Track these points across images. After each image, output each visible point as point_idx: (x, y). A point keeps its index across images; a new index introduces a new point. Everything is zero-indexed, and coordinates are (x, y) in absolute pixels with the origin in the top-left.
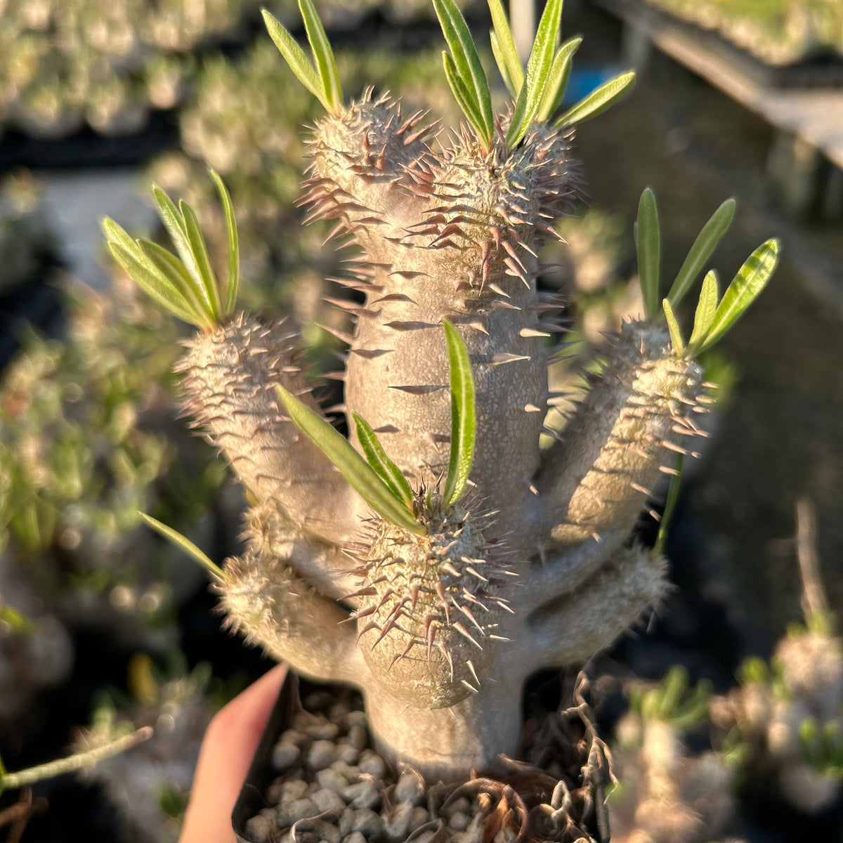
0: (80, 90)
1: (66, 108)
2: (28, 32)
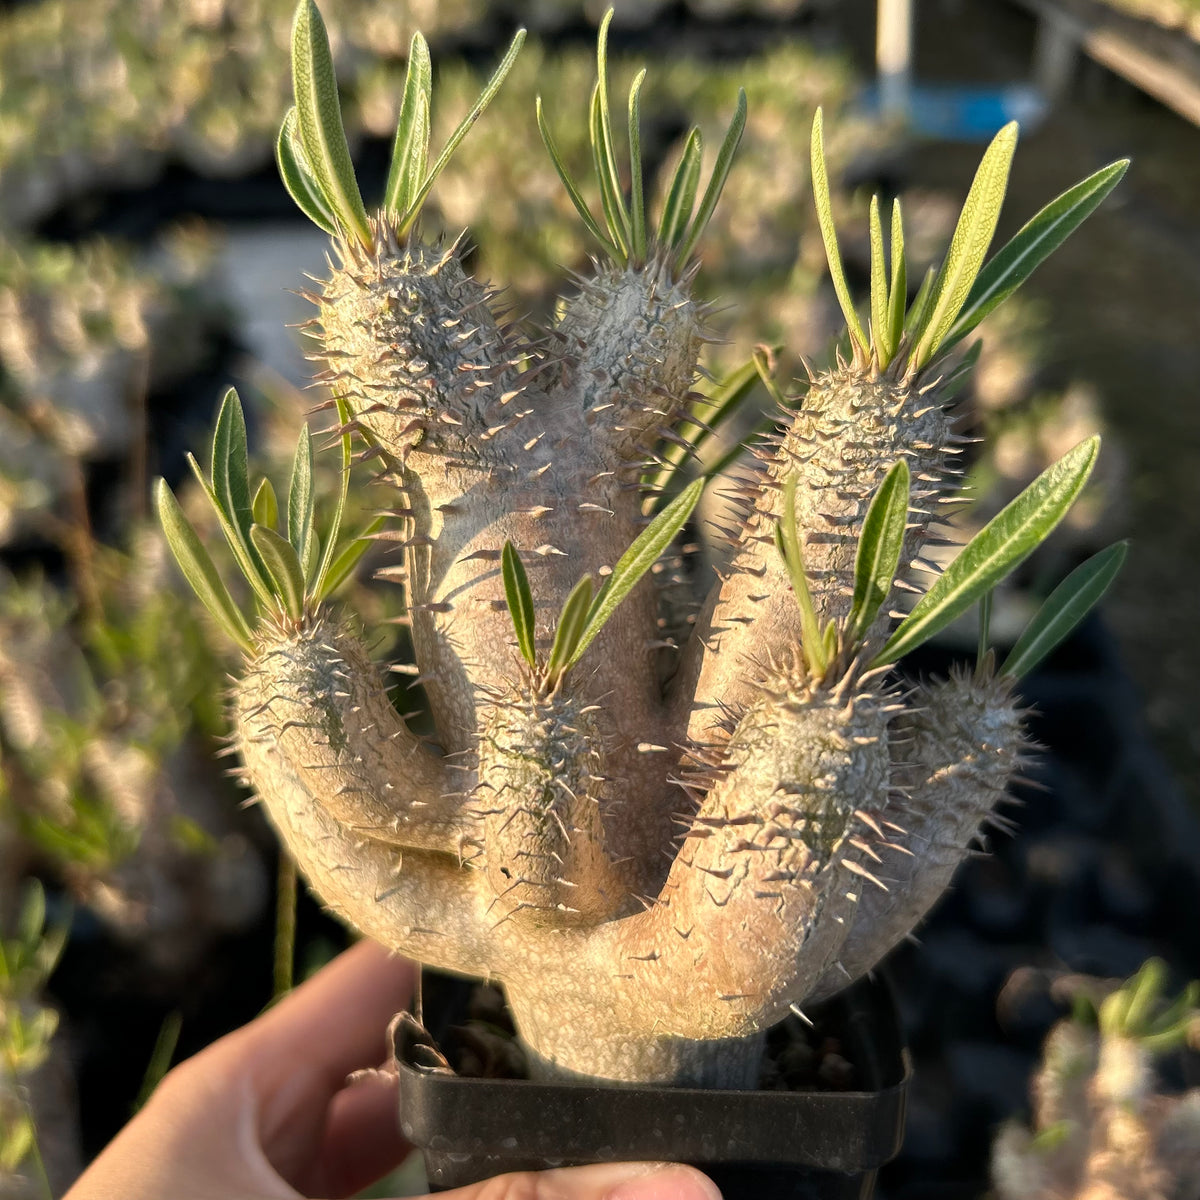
2: (194, 30)
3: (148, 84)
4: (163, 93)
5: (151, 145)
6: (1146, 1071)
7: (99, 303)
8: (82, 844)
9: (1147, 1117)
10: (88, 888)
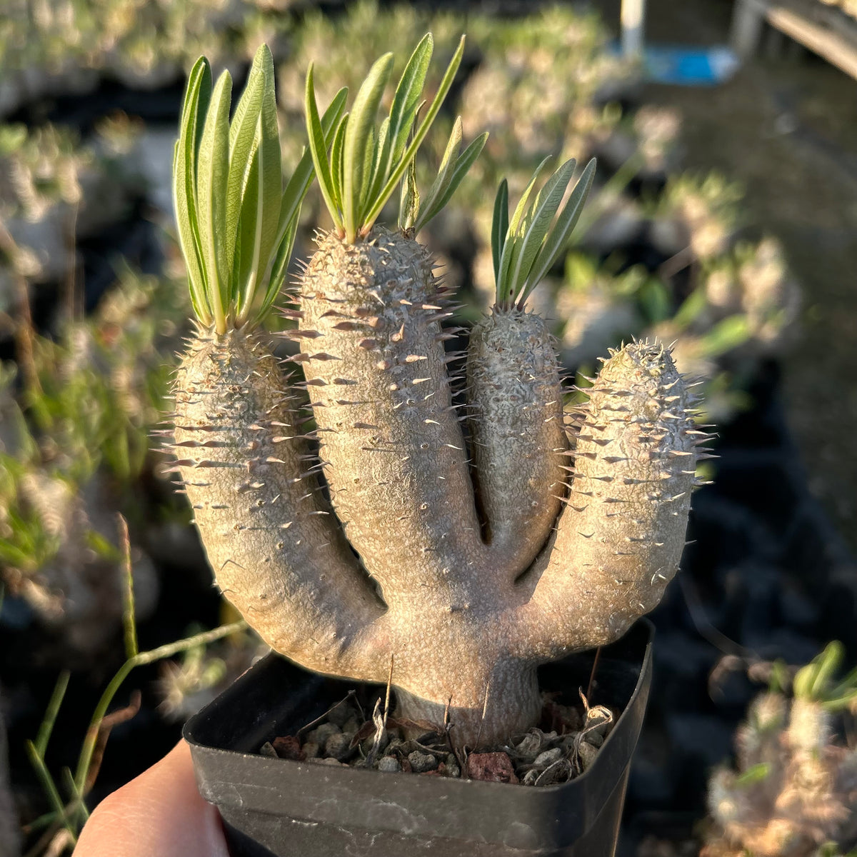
0: (177, 42)
1: (162, 59)
3: (89, 21)
4: (101, 27)
5: (91, 64)
6: (826, 728)
7: (47, 170)
8: (17, 552)
9: (829, 761)
10: (21, 585)
